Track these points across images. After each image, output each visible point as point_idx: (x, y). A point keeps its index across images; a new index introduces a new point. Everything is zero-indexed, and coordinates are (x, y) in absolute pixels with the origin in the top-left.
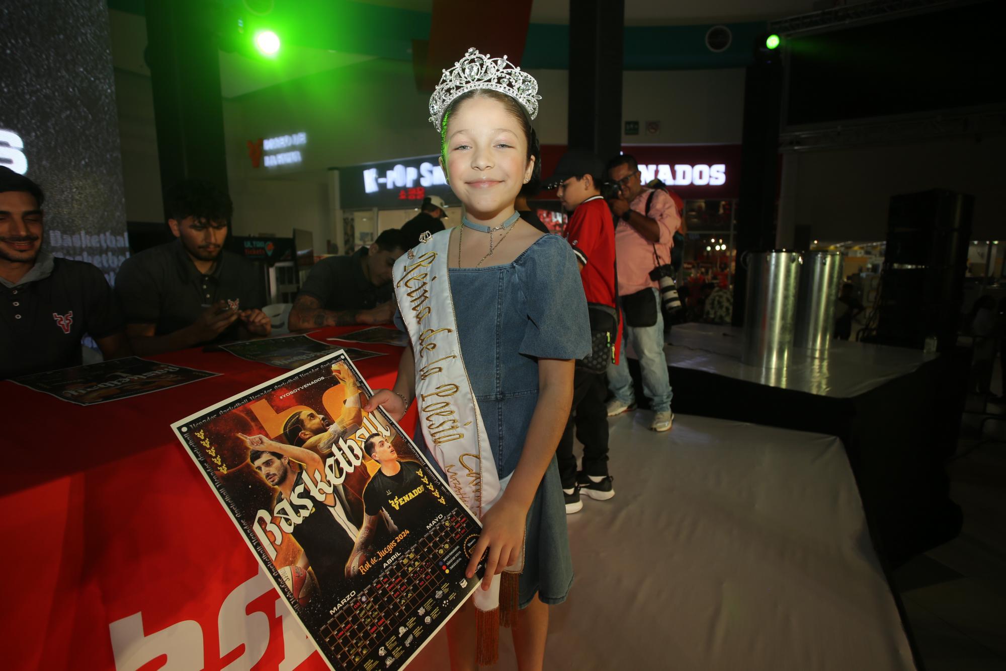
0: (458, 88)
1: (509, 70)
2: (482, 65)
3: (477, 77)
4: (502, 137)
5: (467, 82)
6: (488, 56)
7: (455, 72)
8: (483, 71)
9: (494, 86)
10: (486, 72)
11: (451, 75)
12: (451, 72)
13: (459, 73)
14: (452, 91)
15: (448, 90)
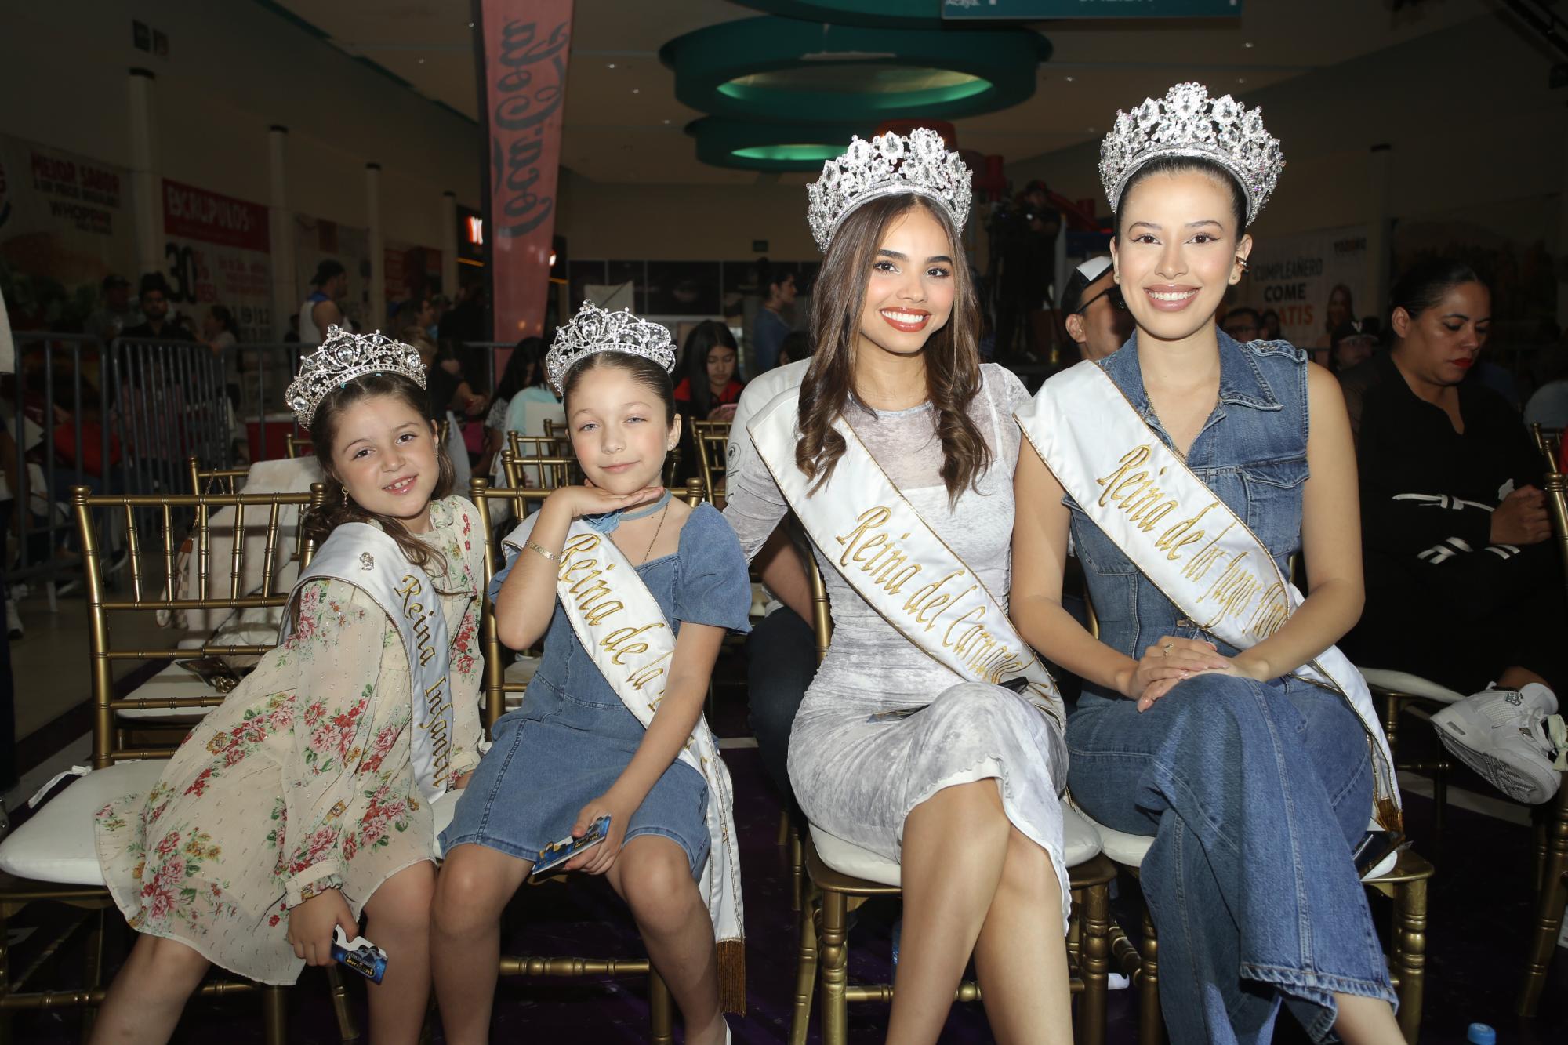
0: (576, 350)
1: (633, 325)
2: (601, 322)
3: (597, 337)
4: (634, 411)
5: (586, 344)
6: (607, 310)
7: (572, 330)
8: (603, 330)
9: (617, 347)
10: (606, 331)
11: (566, 334)
12: (566, 331)
13: (575, 332)
14: (570, 354)
15: (566, 352)
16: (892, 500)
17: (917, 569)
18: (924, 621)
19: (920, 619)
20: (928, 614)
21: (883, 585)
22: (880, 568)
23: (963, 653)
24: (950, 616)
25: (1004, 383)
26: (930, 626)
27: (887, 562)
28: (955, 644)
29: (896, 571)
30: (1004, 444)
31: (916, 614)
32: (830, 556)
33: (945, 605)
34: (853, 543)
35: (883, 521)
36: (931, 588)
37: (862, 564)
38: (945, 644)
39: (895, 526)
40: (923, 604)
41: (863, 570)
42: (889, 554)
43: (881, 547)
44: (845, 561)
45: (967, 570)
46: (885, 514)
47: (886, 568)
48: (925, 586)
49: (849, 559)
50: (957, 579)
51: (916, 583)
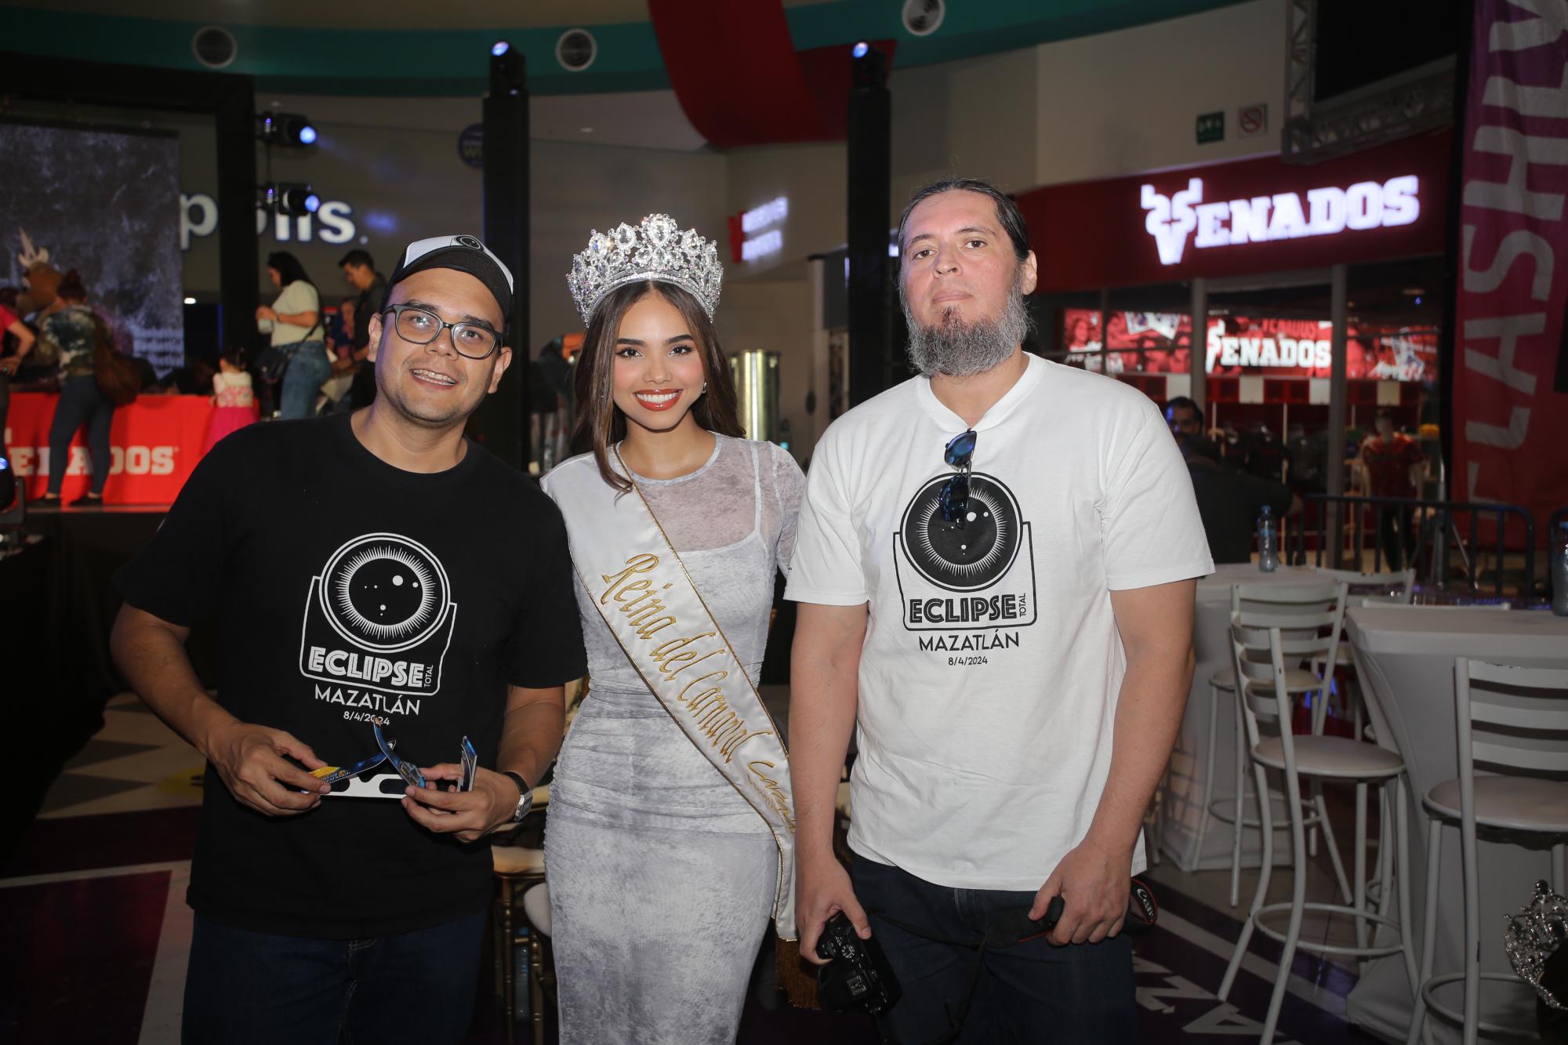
16: (662, 550)
17: (673, 620)
18: (667, 671)
19: (663, 669)
20: (673, 666)
21: (637, 628)
22: (637, 612)
23: (696, 711)
24: (692, 673)
25: (771, 459)
26: (671, 678)
27: (646, 608)
28: (690, 701)
29: (651, 618)
30: (762, 518)
31: (661, 663)
32: (593, 593)
33: (691, 661)
34: (617, 583)
35: (649, 567)
36: (681, 642)
37: (622, 604)
38: (680, 697)
39: (659, 575)
40: (670, 655)
41: (621, 610)
42: (648, 601)
43: (642, 593)
44: (606, 600)
45: (718, 633)
46: (652, 562)
47: (643, 613)
48: (677, 639)
49: (610, 598)
50: (708, 639)
51: (668, 634)
